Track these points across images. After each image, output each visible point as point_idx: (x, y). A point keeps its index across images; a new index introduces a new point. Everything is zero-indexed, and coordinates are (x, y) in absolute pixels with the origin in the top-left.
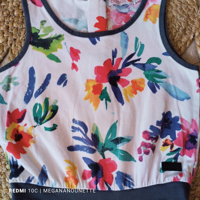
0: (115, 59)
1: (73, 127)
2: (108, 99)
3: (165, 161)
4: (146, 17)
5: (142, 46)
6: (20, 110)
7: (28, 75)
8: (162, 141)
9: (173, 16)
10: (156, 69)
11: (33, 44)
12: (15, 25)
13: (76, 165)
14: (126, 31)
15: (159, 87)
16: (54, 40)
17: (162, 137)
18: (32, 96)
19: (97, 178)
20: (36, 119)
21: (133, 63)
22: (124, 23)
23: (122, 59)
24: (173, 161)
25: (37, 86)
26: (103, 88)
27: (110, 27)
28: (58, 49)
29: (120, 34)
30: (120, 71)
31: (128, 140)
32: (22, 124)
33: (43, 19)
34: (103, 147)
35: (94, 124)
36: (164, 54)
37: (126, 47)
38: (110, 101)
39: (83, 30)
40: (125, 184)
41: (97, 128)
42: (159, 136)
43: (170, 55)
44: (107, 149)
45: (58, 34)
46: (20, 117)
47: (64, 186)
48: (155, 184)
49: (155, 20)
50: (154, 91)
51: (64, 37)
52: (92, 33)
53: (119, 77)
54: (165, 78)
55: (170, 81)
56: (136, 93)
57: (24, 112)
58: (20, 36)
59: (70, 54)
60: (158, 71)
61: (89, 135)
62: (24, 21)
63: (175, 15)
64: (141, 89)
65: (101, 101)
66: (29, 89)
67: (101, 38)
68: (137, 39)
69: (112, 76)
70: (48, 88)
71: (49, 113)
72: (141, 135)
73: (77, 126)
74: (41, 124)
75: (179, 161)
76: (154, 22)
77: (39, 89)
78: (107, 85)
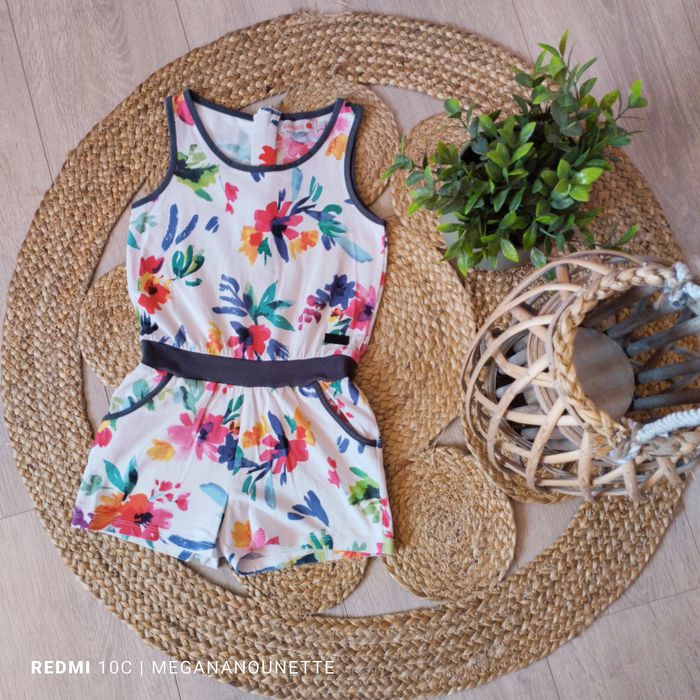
0: (282, 203)
1: (221, 285)
2: (268, 253)
3: (329, 332)
4: (330, 150)
5: (320, 189)
6: (157, 258)
7: (169, 215)
8: (330, 310)
9: (366, 151)
10: (335, 219)
11: (178, 174)
12: (156, 147)
13: (221, 330)
14: (300, 167)
15: (334, 243)
16: (206, 172)
17: (331, 306)
18: (172, 241)
19: (245, 345)
20: (176, 270)
21: (305, 209)
22: (299, 156)
23: (290, 203)
24: (340, 334)
25: (180, 230)
26: (264, 238)
27: (280, 161)
28: (211, 184)
29: (292, 170)
30: (288, 219)
31: (289, 305)
32: (157, 275)
33: (193, 143)
34: (256, 311)
35: (248, 283)
36: (347, 201)
37: (298, 188)
38: (270, 255)
39: (244, 161)
40: (278, 354)
41: (251, 288)
42: (328, 304)
43: (354, 203)
44: (261, 314)
45: (212, 164)
46: (156, 267)
47: (205, 351)
48: (313, 357)
49: (340, 155)
50: (328, 247)
51: (220, 168)
52: (256, 167)
53: (286, 226)
54: (344, 232)
55: (350, 237)
56: (305, 249)
57: (161, 261)
58: (161, 162)
59: (226, 192)
60: (336, 223)
61: (240, 295)
62: (169, 143)
63: (368, 150)
64: (313, 244)
65: (259, 255)
66: (169, 231)
67: (266, 174)
68: (314, 180)
69: (276, 224)
70: (193, 232)
71: (193, 265)
72: (306, 299)
73: (226, 283)
74: (181, 277)
75: (347, 334)
76: (338, 158)
77: (182, 234)
78: (268, 236)
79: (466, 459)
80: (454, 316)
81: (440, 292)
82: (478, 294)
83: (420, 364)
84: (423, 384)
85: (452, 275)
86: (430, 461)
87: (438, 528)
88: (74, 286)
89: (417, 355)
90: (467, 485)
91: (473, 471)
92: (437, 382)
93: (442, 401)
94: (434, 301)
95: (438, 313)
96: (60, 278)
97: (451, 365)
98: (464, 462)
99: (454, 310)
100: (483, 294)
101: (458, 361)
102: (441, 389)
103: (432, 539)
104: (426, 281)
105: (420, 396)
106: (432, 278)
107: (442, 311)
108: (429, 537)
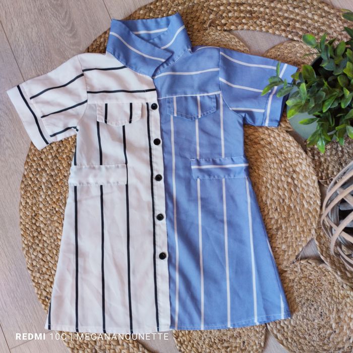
79: (321, 266)
80: (302, 173)
81: (291, 159)
82: (316, 158)
83: (284, 207)
84: (287, 220)
85: (298, 147)
86: (298, 269)
87: (308, 312)
88: (61, 180)
89: (281, 201)
90: (323, 283)
91: (326, 273)
92: (296, 217)
93: (301, 229)
94: (288, 165)
95: (292, 173)
96: (52, 176)
97: (303, 205)
98: (320, 268)
99: (301, 170)
100: (319, 158)
101: (308, 203)
102: (299, 222)
103: (305, 320)
104: (281, 153)
105: (286, 228)
106: (284, 150)
107: (294, 171)
108: (303, 319)
